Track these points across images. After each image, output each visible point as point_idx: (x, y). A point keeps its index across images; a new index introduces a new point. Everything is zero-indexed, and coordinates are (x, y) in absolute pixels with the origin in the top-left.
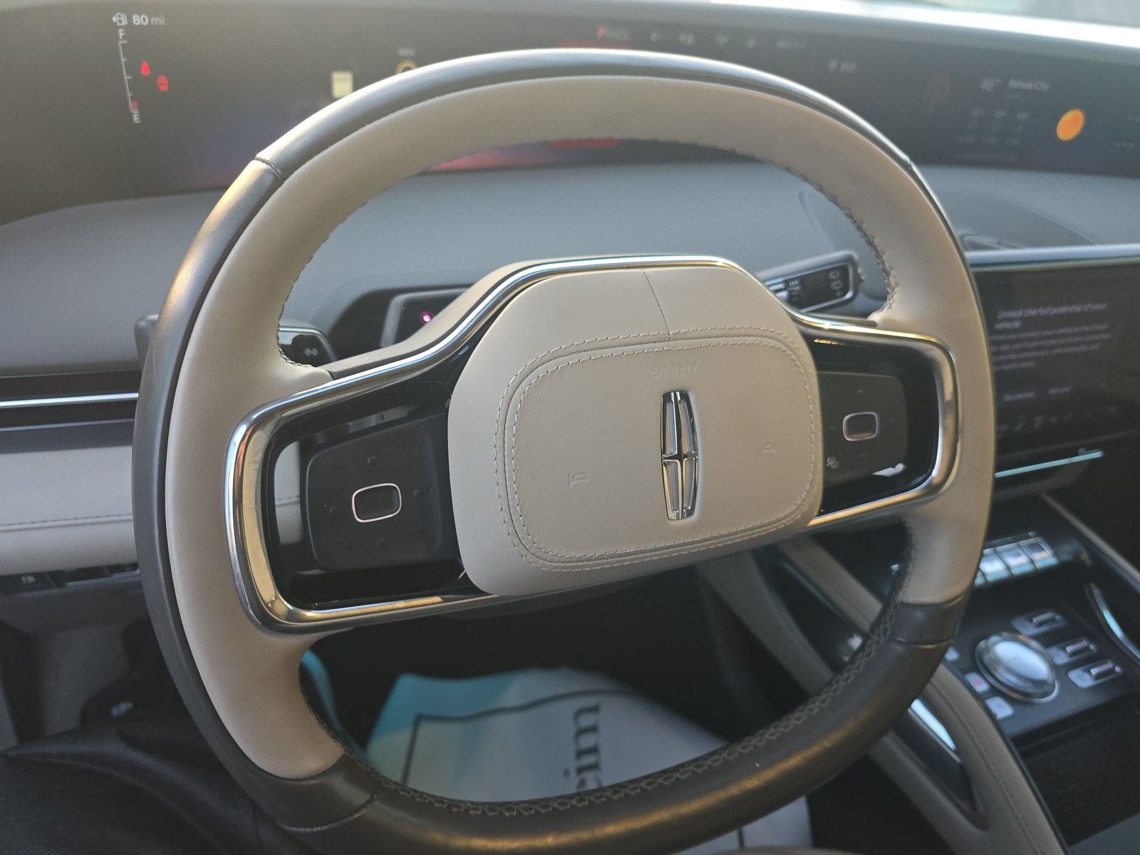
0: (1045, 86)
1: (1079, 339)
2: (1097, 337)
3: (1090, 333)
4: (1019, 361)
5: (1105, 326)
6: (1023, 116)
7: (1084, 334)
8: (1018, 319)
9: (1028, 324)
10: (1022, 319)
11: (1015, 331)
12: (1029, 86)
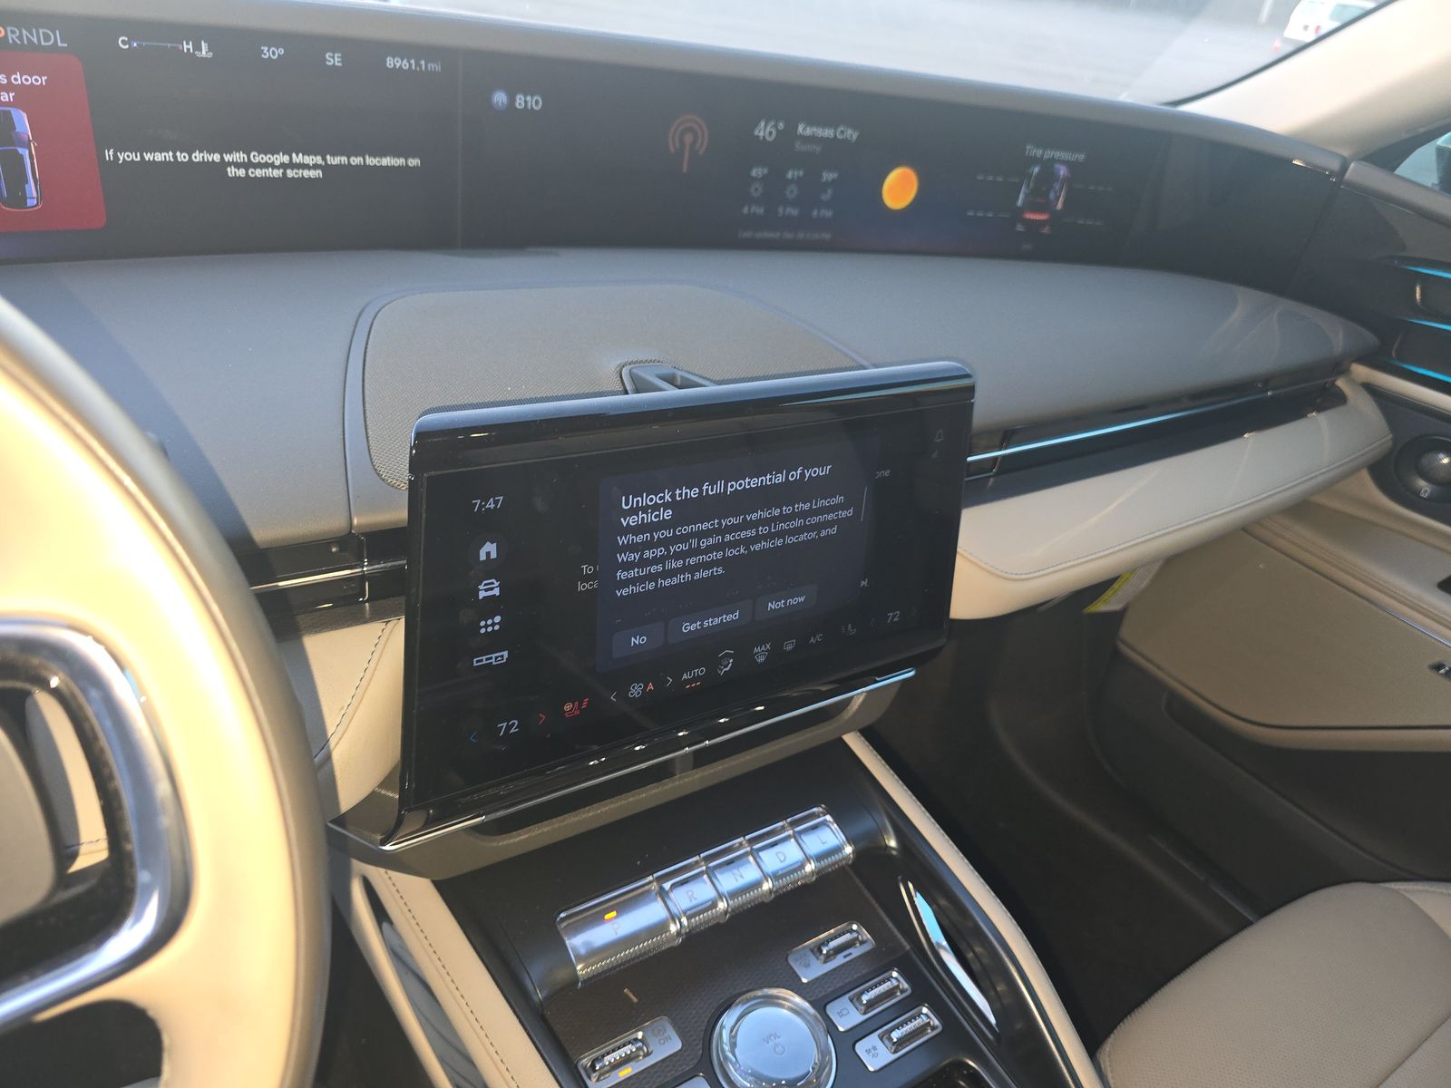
0: (851, 134)
1: (798, 523)
2: (830, 517)
3: (812, 513)
4: (693, 569)
5: (839, 499)
6: (828, 176)
7: (803, 515)
8: (666, 506)
9: (684, 512)
10: (672, 505)
11: (663, 525)
12: (828, 133)
